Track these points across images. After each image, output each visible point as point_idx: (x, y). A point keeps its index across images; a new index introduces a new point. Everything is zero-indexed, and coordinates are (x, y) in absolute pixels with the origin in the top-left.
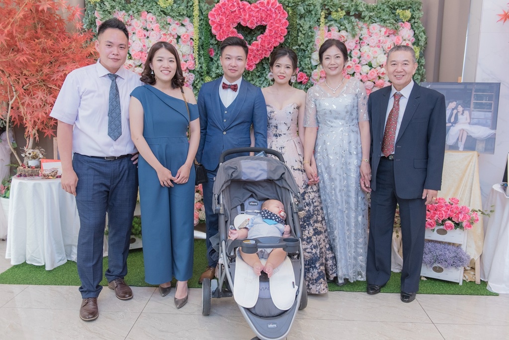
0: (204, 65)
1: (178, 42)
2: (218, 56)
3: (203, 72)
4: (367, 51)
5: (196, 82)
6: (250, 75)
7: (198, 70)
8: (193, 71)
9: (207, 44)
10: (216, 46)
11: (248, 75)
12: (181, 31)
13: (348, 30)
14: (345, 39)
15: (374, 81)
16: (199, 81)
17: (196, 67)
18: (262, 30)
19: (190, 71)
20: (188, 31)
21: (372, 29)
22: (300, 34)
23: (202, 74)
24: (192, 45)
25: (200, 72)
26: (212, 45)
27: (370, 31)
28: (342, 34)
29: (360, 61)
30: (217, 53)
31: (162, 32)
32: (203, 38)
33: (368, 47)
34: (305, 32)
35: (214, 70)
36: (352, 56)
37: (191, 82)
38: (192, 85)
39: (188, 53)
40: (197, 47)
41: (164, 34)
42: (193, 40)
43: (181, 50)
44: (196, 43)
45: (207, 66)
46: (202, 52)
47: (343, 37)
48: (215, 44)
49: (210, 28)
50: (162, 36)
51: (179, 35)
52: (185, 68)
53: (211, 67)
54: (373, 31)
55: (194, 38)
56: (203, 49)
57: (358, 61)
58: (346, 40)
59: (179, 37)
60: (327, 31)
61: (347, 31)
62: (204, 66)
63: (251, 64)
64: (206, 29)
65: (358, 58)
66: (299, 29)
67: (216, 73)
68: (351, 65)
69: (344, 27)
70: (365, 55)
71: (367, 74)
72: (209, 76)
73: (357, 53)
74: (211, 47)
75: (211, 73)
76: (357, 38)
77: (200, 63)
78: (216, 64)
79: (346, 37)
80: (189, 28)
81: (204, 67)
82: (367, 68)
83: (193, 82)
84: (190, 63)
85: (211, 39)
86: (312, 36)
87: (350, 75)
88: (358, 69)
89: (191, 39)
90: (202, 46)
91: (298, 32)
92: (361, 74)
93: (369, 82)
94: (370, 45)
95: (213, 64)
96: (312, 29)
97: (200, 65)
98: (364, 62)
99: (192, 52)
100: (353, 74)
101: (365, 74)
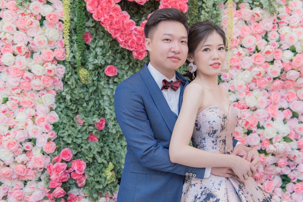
0: (77, 53)
1: (42, 25)
2: (97, 41)
3: (76, 64)
4: (287, 31)
5: (67, 77)
6: (139, 65)
7: (69, 60)
8: (64, 62)
9: (81, 27)
10: (93, 29)
11: (136, 65)
12: (46, 10)
13: (264, 6)
14: (260, 18)
15: (299, 70)
16: (71, 75)
17: (67, 56)
18: (153, 9)
19: (59, 62)
20: (56, 11)
21: (293, 5)
22: (203, 12)
23: (75, 66)
24: (61, 29)
25: (72, 63)
26: (88, 27)
27: (290, 7)
28: (255, 12)
29: (281, 45)
30: (95, 39)
31: (19, 12)
32: (75, 19)
33: (288, 28)
34: (209, 10)
35: (91, 60)
36: (268, 39)
37: (61, 76)
38: (63, 81)
39: (56, 38)
40: (68, 31)
41: (23, 14)
42: (63, 22)
43: (47, 35)
44: (66, 26)
45: (83, 55)
46: (75, 38)
47: (257, 14)
48: (93, 27)
49: (84, 5)
50: (20, 16)
51: (44, 16)
52: (52, 58)
53: (88, 56)
54: (295, 8)
55: (63, 20)
56: (76, 33)
57: (277, 45)
58: (261, 20)
59: (43, 18)
60: (235, 9)
61: (262, 8)
62: (78, 55)
63: (141, 50)
64: (79, 8)
65: (277, 41)
66: (201, 6)
67: (94, 64)
68: (271, 50)
69: (258, 3)
70: (287, 38)
71: (291, 60)
72: (85, 68)
73: (275, 36)
74: (87, 30)
75: (87, 64)
76: (275, 17)
77: (72, 52)
78: (94, 52)
79: (261, 15)
80: (57, 7)
81: (77, 57)
82: (289, 55)
83: (63, 76)
84: (59, 52)
85: (87, 21)
86: (218, 15)
87: (268, 62)
88: (278, 55)
89: (60, 20)
90: (75, 29)
91: (199, 10)
92: (282, 61)
93: (293, 71)
94: (291, 25)
95: (90, 53)
96: (217, 6)
97: (72, 55)
98: (285, 46)
99: (61, 37)
100: (272, 62)
101: (288, 62)
